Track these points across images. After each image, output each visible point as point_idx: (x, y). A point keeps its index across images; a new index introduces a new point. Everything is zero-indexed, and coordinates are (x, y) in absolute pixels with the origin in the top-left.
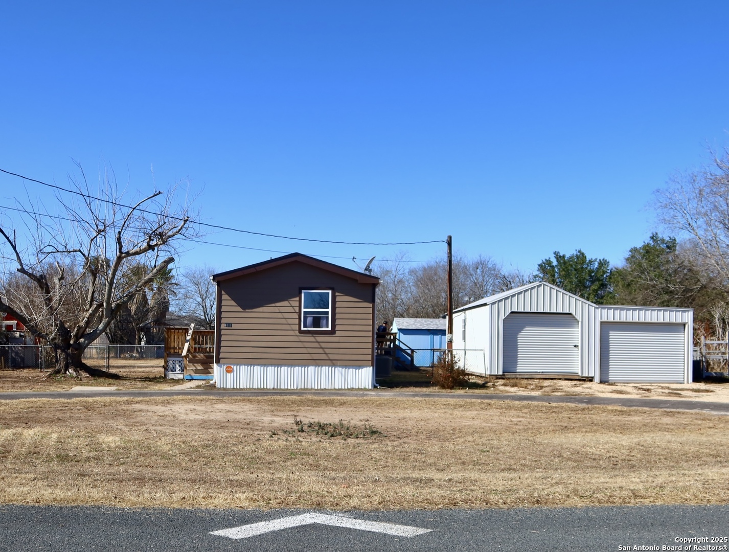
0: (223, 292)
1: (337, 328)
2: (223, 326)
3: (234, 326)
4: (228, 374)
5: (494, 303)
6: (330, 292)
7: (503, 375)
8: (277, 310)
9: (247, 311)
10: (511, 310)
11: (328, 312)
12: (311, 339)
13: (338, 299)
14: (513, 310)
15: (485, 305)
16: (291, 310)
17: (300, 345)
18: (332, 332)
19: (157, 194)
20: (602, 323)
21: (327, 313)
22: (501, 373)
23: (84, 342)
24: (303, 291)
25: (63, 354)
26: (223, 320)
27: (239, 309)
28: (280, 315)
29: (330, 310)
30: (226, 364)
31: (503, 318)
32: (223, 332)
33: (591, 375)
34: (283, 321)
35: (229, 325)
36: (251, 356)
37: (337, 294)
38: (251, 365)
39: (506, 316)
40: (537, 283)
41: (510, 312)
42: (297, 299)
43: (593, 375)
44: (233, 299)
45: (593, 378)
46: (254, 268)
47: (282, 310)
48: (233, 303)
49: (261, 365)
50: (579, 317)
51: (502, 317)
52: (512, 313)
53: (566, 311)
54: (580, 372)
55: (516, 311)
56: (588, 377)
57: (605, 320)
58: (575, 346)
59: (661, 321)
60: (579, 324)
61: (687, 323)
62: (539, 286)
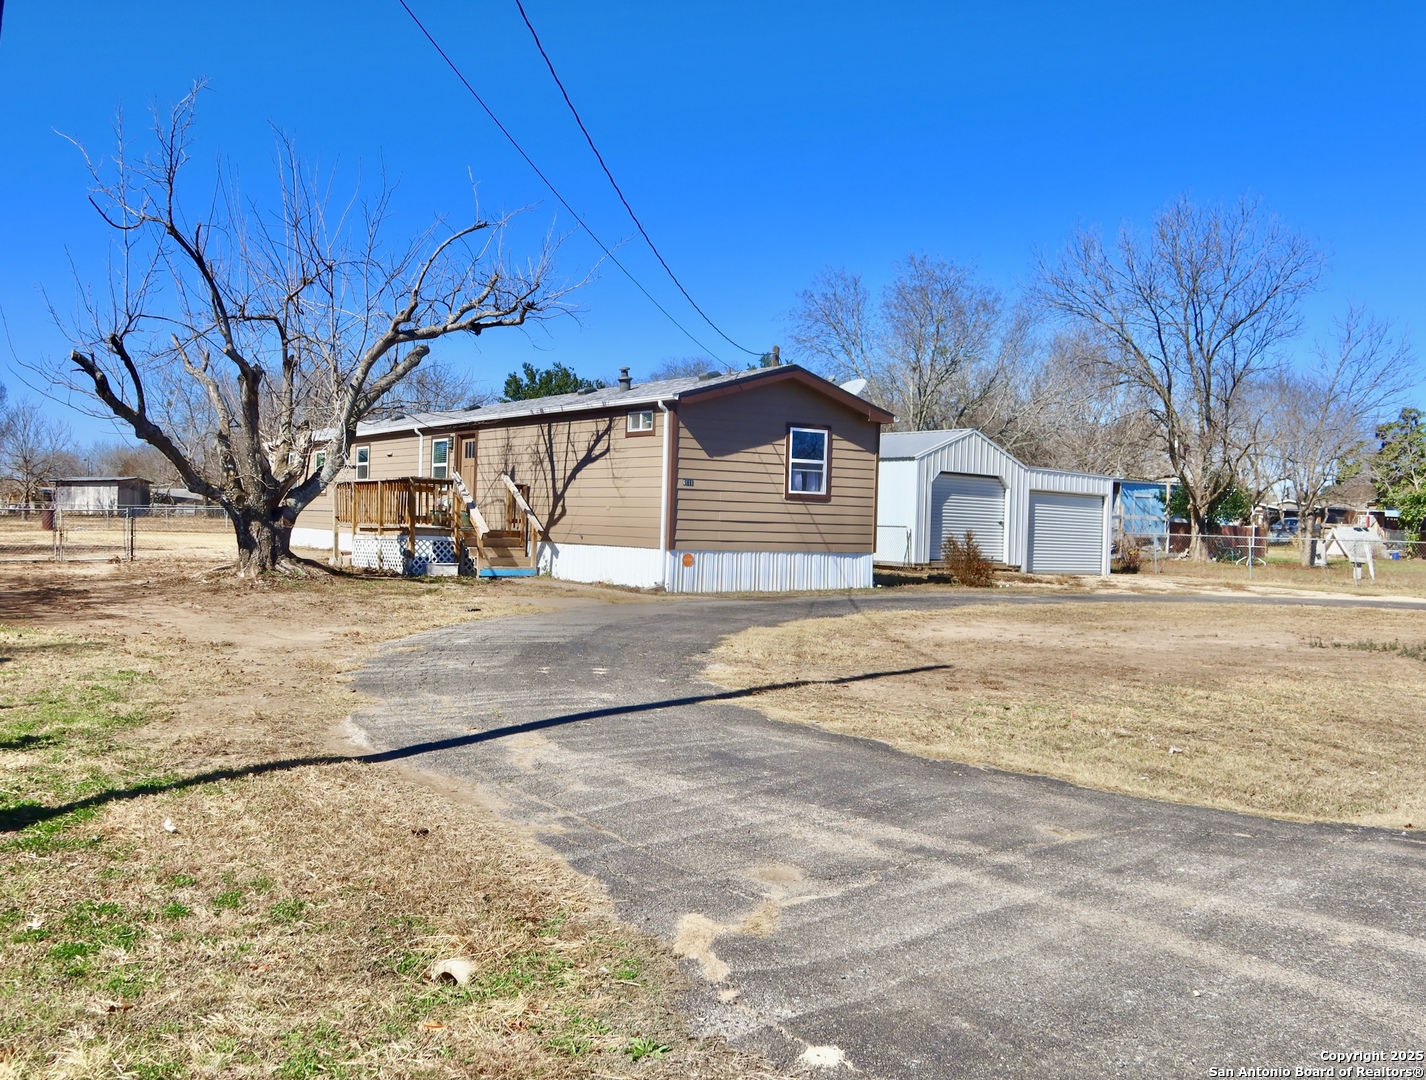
0: (681, 424)
1: (834, 491)
2: (681, 484)
3: (697, 485)
4: (685, 568)
5: (922, 458)
6: (826, 432)
7: (930, 564)
8: (756, 458)
9: (715, 458)
10: (940, 468)
11: (822, 465)
12: (801, 508)
13: (836, 444)
14: (942, 470)
15: (912, 458)
16: (775, 459)
17: (787, 518)
18: (826, 499)
19: (480, 227)
20: (1031, 491)
21: (820, 467)
22: (927, 562)
23: (296, 505)
24: (792, 429)
25: (266, 529)
26: (681, 474)
27: (703, 455)
28: (761, 468)
29: (824, 462)
30: (684, 551)
31: (932, 480)
32: (681, 494)
33: (1018, 564)
34: (766, 479)
35: (689, 482)
36: (720, 536)
37: (834, 437)
38: (719, 552)
39: (935, 477)
41: (939, 471)
42: (784, 441)
43: (1020, 564)
44: (696, 438)
45: (1019, 567)
46: (737, 386)
47: (765, 459)
48: (695, 444)
49: (733, 551)
50: (1008, 482)
52: (942, 473)
53: (997, 474)
54: (1006, 560)
55: (946, 470)
56: (1014, 567)
57: (1034, 487)
58: (1000, 523)
59: (1085, 491)
60: (1008, 491)
61: (1107, 495)
62: (971, 436)
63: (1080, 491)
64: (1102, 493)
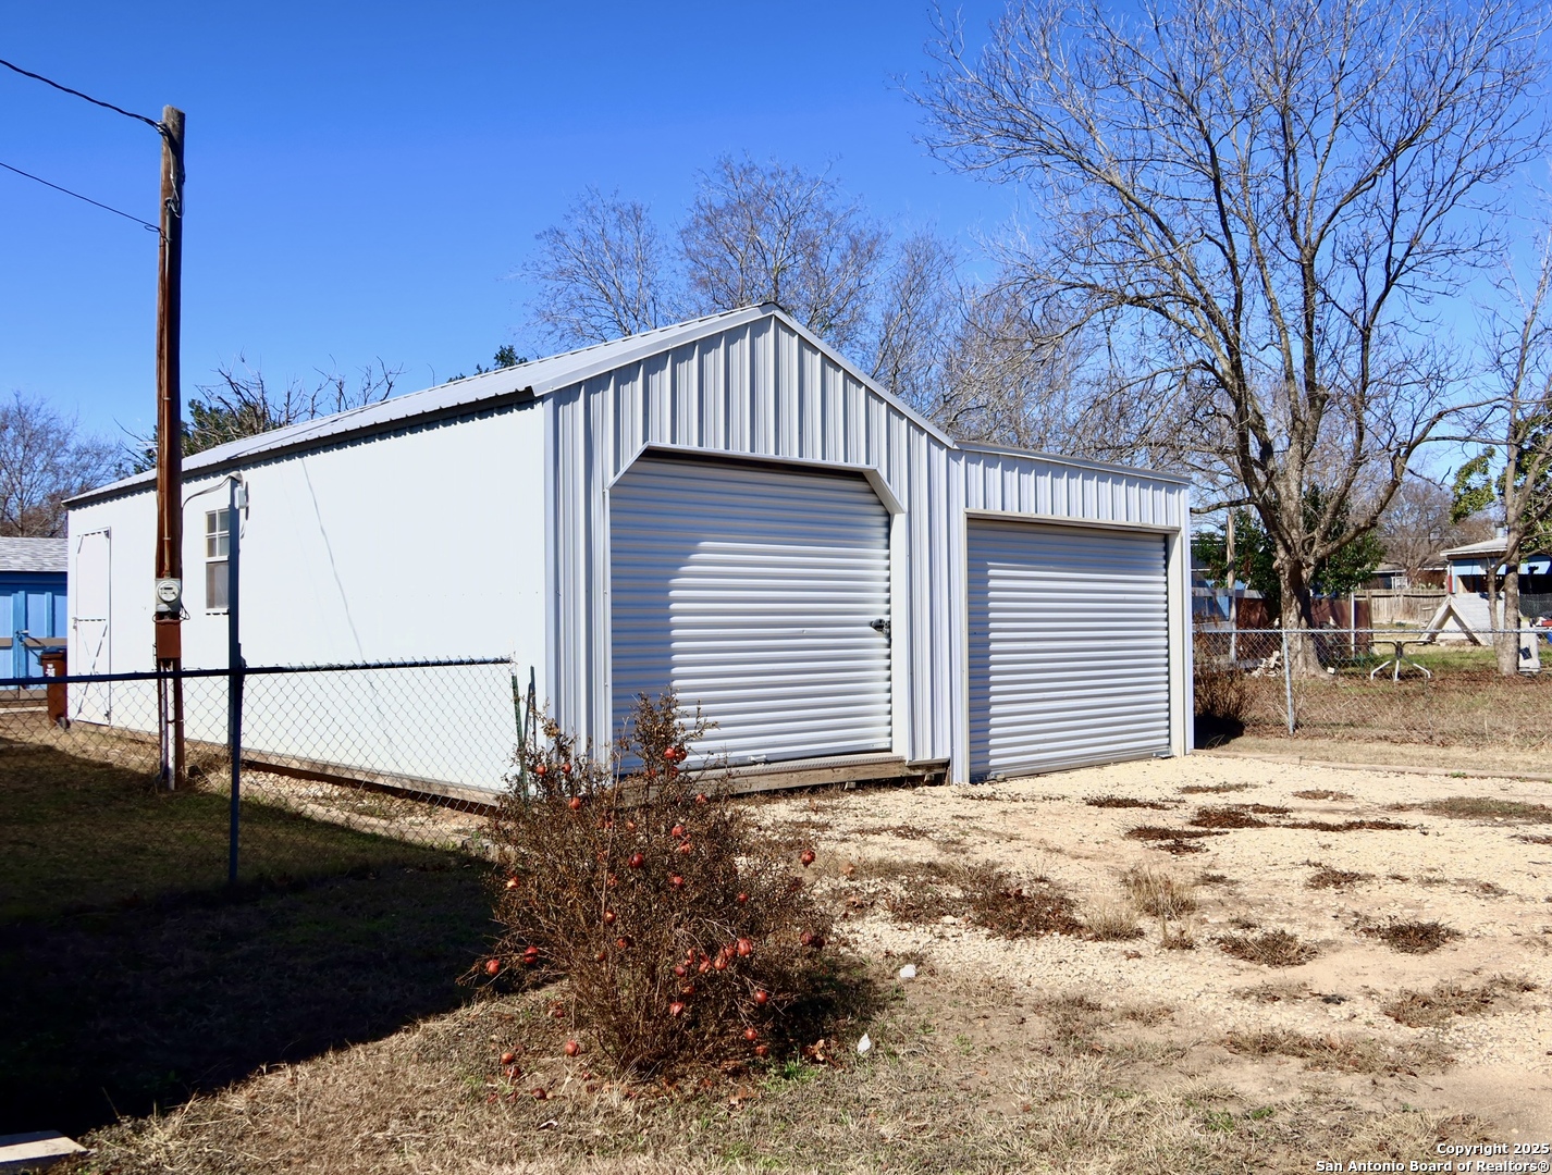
5: (564, 396)
10: (645, 439)
14: (655, 442)
15: (523, 399)
20: (974, 520)
31: (611, 480)
33: (941, 754)
39: (623, 470)
40: (752, 313)
41: (640, 448)
43: (947, 755)
45: (946, 764)
50: (897, 490)
51: (607, 476)
52: (651, 454)
53: (858, 462)
54: (901, 750)
55: (666, 444)
56: (929, 767)
57: (977, 508)
58: (879, 626)
59: (1121, 520)
60: (899, 522)
61: (1177, 531)
62: (758, 328)
63: (1106, 519)
64: (1160, 523)
